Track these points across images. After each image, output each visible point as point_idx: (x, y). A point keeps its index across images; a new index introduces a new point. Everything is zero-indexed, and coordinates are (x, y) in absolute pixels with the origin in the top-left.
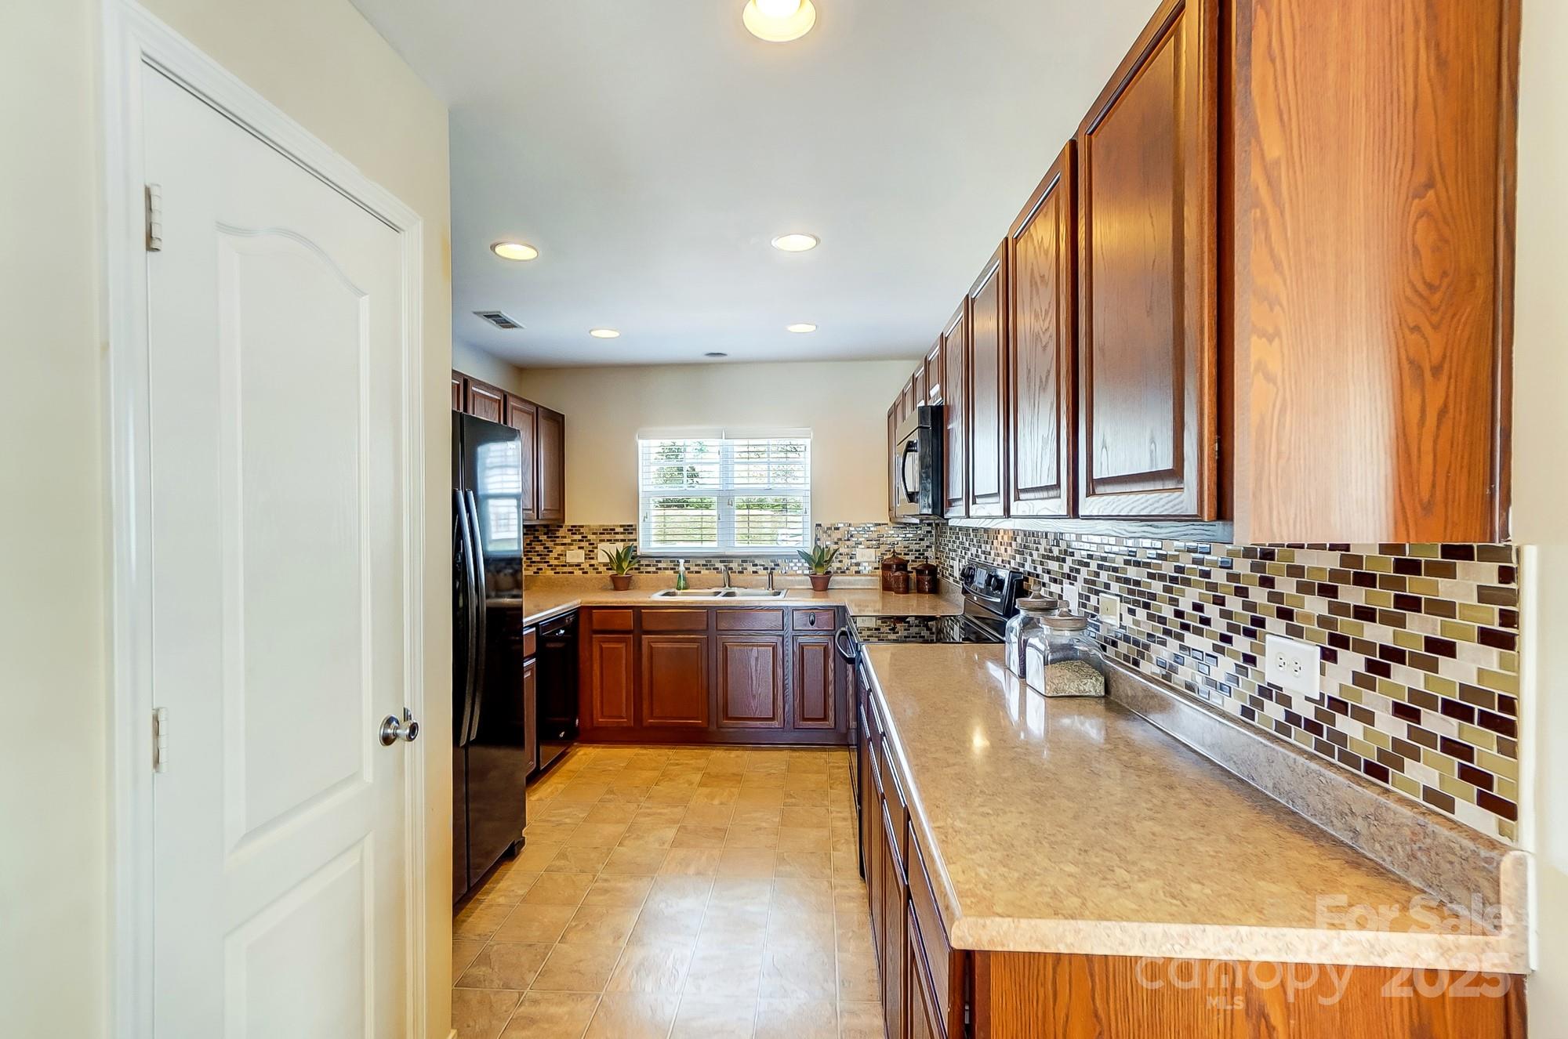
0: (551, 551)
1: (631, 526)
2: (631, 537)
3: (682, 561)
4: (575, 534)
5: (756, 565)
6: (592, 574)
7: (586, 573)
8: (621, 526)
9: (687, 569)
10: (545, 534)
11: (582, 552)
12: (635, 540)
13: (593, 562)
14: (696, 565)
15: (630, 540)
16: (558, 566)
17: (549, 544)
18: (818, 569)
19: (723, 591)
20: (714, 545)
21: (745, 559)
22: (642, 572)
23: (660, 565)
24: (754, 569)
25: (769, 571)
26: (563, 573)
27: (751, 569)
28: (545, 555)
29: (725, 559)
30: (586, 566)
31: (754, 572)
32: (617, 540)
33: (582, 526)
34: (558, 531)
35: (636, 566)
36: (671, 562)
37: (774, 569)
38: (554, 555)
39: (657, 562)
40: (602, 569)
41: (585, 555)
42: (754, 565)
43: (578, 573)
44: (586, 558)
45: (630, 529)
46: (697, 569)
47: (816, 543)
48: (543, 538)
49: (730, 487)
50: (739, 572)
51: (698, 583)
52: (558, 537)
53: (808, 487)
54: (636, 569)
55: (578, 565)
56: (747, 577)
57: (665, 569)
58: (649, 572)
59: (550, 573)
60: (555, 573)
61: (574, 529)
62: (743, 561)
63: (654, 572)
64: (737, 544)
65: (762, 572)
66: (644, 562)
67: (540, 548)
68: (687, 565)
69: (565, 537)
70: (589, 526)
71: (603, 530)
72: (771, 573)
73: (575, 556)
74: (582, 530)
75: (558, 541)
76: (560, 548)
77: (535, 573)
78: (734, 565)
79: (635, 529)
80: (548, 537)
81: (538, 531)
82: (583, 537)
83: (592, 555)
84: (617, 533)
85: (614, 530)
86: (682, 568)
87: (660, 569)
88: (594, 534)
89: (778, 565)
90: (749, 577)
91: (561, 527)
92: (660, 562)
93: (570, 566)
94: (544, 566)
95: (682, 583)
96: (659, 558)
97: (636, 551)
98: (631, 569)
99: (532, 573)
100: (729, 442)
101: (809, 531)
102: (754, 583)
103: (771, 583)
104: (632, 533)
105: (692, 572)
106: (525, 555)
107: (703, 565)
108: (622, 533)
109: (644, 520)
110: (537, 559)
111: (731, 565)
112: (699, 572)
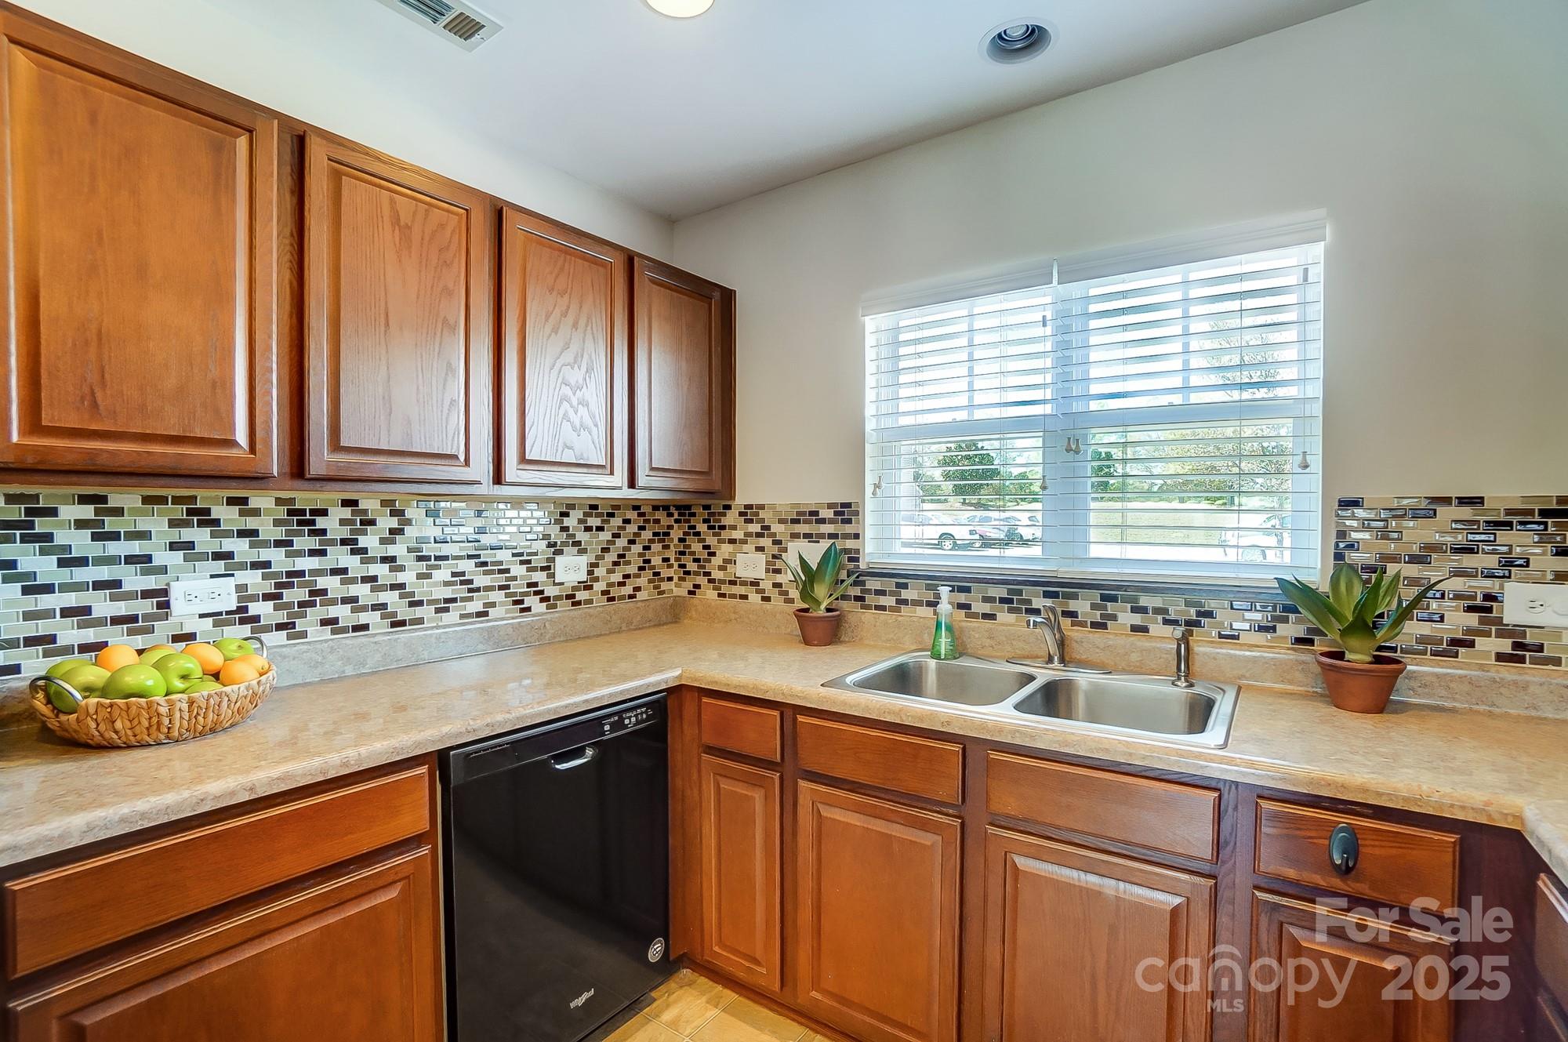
0: (713, 554)
1: (848, 505)
2: (849, 529)
3: (944, 591)
4: (751, 521)
5: (1143, 610)
6: (777, 600)
7: (767, 599)
8: (830, 506)
9: (961, 606)
10: (705, 521)
11: (761, 559)
12: (857, 536)
13: (779, 578)
14: (987, 599)
15: (846, 536)
16: (722, 582)
17: (711, 540)
18: (1354, 642)
19: (1043, 675)
20: (1036, 551)
21: (1109, 593)
22: (868, 607)
23: (905, 594)
24: (1137, 619)
25: (1179, 632)
26: (733, 596)
27: (1127, 618)
28: (706, 561)
29: (1058, 588)
30: (766, 585)
31: (1135, 629)
32: (822, 536)
33: (762, 507)
34: (725, 515)
35: (856, 591)
36: (929, 587)
37: (1197, 624)
38: (717, 561)
39: (898, 585)
40: (794, 594)
41: (768, 563)
42: (1135, 610)
43: (755, 598)
44: (767, 571)
45: (846, 512)
46: (986, 608)
47: (1339, 556)
48: (702, 528)
49: (1077, 407)
50: (1094, 625)
51: (988, 642)
52: (723, 528)
53: (1315, 390)
54: (858, 599)
55: (755, 583)
56: (1117, 637)
57: (917, 603)
58: (883, 608)
59: (712, 594)
60: (720, 595)
61: (749, 513)
62: (1104, 598)
63: (892, 609)
64: (1095, 551)
65: (1157, 629)
66: (873, 584)
67: (697, 547)
68: (962, 598)
69: (734, 528)
70: (773, 507)
71: (799, 514)
72: (1185, 639)
73: (750, 564)
74: (762, 514)
75: (725, 535)
76: (726, 550)
77: (690, 592)
78: (1082, 606)
79: (857, 513)
80: (710, 528)
81: (694, 515)
82: (763, 528)
83: (779, 564)
84: (823, 521)
85: (816, 513)
86: (945, 607)
87: (905, 602)
88: (781, 521)
89: (1209, 614)
90: (1120, 641)
91: (728, 507)
92: (905, 586)
93: (744, 583)
94: (702, 580)
95: (944, 643)
96: (901, 579)
97: (857, 560)
98: (844, 597)
99: (685, 594)
100: (1075, 289)
101: (1316, 521)
102: (1135, 657)
103: (1184, 664)
104: (849, 521)
105: (975, 616)
106: (677, 560)
107: (1003, 600)
108: (831, 521)
109: (874, 493)
110: (692, 567)
111: (1073, 605)
112: (992, 617)
